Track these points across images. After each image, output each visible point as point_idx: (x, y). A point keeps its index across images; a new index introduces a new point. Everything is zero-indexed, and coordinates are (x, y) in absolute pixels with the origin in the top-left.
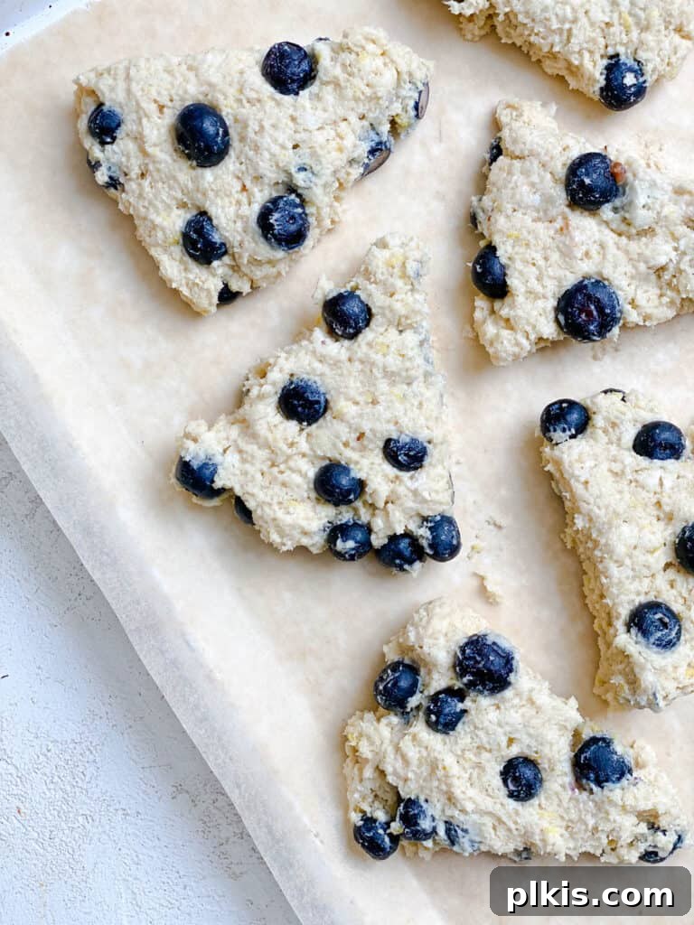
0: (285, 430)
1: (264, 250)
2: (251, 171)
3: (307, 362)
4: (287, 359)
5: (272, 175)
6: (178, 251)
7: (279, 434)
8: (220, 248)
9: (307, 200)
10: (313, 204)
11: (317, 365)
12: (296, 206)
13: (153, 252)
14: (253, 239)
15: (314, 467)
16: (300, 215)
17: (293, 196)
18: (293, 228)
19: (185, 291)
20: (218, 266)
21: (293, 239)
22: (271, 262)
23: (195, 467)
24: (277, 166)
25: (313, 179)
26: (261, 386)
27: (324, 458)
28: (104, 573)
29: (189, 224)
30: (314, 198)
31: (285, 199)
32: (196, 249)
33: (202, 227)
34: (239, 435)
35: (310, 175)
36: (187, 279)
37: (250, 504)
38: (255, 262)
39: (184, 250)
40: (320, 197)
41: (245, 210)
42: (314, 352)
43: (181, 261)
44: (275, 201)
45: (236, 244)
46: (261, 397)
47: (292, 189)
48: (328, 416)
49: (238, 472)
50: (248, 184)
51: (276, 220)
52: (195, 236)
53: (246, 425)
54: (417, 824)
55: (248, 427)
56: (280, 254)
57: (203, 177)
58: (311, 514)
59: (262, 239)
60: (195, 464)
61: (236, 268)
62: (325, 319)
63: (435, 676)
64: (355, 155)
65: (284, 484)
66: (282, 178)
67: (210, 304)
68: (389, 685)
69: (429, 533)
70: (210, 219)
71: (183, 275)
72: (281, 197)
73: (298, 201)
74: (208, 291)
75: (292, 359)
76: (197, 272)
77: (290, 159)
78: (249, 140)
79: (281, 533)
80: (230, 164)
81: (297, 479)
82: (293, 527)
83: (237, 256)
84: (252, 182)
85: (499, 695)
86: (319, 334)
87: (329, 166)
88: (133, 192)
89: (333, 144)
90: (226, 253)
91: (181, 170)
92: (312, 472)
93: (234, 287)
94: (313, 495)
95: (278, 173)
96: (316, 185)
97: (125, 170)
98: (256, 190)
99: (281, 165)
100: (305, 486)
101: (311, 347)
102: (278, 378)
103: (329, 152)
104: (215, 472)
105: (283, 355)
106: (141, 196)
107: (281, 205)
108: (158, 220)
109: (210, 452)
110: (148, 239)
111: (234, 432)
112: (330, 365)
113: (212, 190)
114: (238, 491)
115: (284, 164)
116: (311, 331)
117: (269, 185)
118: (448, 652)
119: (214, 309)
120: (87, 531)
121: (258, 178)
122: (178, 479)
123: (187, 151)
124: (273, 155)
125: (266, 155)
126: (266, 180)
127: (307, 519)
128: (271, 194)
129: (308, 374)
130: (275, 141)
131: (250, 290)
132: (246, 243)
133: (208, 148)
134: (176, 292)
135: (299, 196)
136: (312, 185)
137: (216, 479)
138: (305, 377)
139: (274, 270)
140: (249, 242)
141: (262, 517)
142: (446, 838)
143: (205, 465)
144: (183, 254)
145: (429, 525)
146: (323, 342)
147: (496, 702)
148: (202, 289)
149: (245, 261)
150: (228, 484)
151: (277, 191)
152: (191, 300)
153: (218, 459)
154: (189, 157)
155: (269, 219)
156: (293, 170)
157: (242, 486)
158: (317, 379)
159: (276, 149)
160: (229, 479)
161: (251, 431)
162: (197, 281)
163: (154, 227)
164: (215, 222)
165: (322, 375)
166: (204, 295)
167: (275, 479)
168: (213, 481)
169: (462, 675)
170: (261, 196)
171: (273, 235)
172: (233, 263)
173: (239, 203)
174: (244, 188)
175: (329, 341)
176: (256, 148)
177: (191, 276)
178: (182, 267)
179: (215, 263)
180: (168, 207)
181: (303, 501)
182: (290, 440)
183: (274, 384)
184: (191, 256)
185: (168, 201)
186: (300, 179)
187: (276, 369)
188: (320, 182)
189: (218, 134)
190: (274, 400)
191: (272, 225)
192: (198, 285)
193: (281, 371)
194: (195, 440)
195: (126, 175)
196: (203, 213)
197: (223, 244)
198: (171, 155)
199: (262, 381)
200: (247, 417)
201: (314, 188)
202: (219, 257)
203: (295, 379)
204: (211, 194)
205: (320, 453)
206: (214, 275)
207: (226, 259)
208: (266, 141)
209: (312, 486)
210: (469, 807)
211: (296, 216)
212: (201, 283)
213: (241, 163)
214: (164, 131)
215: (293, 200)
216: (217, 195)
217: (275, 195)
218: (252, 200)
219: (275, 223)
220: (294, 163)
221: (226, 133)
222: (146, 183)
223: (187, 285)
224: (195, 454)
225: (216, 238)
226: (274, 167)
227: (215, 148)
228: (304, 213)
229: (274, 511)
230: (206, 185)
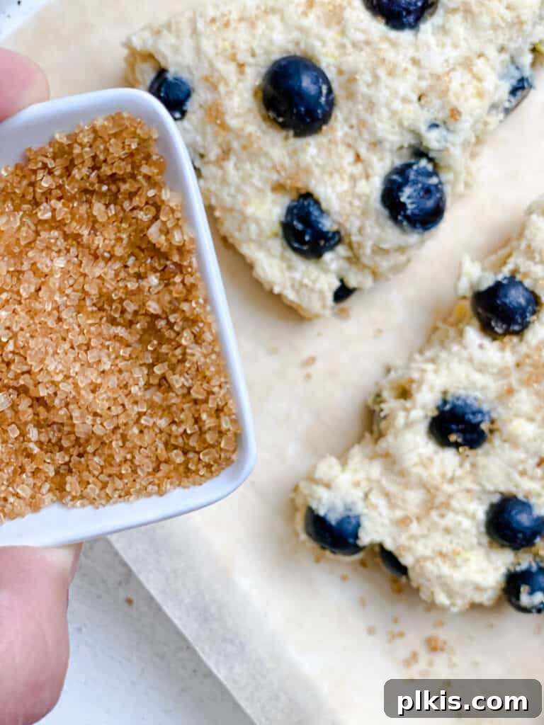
0: (442, 461)
1: (392, 235)
2: (366, 136)
3: (463, 375)
4: (436, 372)
5: (395, 138)
6: (277, 245)
7: (435, 471)
8: (333, 237)
9: (442, 164)
10: (449, 168)
11: (479, 379)
12: (430, 175)
13: (248, 250)
14: (377, 221)
15: (482, 504)
16: (436, 186)
17: (423, 162)
18: (430, 203)
19: (291, 295)
20: (332, 260)
21: (428, 218)
22: (401, 249)
23: (333, 522)
24: (401, 125)
25: (451, 137)
26: (407, 410)
27: (496, 492)
28: (231, 669)
29: (290, 210)
30: (451, 162)
31: (415, 167)
32: (303, 242)
33: (309, 214)
34: (382, 475)
35: (445, 133)
36: (293, 279)
37: (406, 560)
38: (379, 250)
39: (285, 244)
40: (456, 156)
41: (363, 187)
42: (471, 360)
43: (283, 258)
44: (403, 171)
45: (354, 230)
46: (408, 425)
47: (420, 152)
48: (497, 441)
49: (386, 521)
50: (363, 152)
51: (409, 197)
52: (300, 226)
53: (390, 460)
55: (394, 463)
56: (413, 238)
57: (304, 150)
58: (485, 564)
59: (390, 223)
60: (333, 519)
61: (354, 260)
62: (478, 315)
64: (496, 98)
65: (447, 531)
66: (409, 140)
67: (324, 306)
70: (317, 203)
71: (287, 274)
72: (409, 166)
73: (430, 167)
74: (321, 292)
75: (444, 372)
76: (304, 270)
77: (417, 116)
78: (360, 98)
79: (450, 593)
80: (339, 126)
81: (467, 523)
82: (464, 584)
83: (355, 246)
84: (368, 149)
86: (473, 335)
87: (468, 118)
88: (215, 178)
89: (471, 89)
90: (340, 241)
91: (273, 144)
92: (480, 511)
93: (352, 283)
94: (485, 539)
95: (402, 134)
96: (453, 144)
97: (202, 151)
98: (374, 159)
99: (406, 124)
100: (474, 531)
101: (465, 354)
102: (426, 401)
103: (466, 100)
104: (358, 525)
105: (430, 367)
106: (224, 181)
107: (412, 176)
108: (250, 210)
109: (349, 500)
110: (237, 235)
111: (376, 470)
112: (493, 374)
113: (317, 165)
114: (389, 545)
115: (410, 121)
116: (461, 334)
117: (391, 151)
119: (328, 313)
120: (204, 615)
121: (376, 144)
122: (309, 534)
123: (281, 120)
124: (394, 113)
125: (385, 113)
126: (388, 146)
127: (482, 571)
128: (393, 162)
129: (465, 389)
130: (395, 93)
132: (368, 230)
133: (311, 113)
134: (279, 298)
135: (431, 160)
136: (448, 145)
137: (361, 534)
138: (462, 393)
139: (403, 258)
140: (372, 227)
141: (422, 575)
143: (345, 519)
144: (284, 248)
146: (481, 347)
148: (312, 290)
149: (368, 251)
150: (377, 538)
151: (400, 157)
152: (299, 306)
153: (360, 508)
154: (283, 126)
155: (398, 197)
156: (423, 128)
157: (394, 539)
158: (478, 394)
159: (397, 105)
160: (377, 532)
161: (397, 468)
162: (306, 281)
163: (244, 219)
164: (324, 205)
165: (483, 389)
166: (315, 297)
167: (435, 525)
168: (356, 537)
170: (381, 166)
171: (407, 218)
172: (349, 254)
173: (353, 179)
174: (358, 158)
175: (486, 342)
176: (371, 106)
177: (297, 276)
178: (284, 265)
179: (328, 256)
180: (260, 191)
181: (472, 548)
182: (449, 474)
183: (424, 407)
184: (295, 250)
185: (260, 185)
186: (433, 140)
187: (425, 388)
188: (458, 139)
189: (320, 92)
190: (423, 427)
191: (404, 204)
192: (306, 286)
193: (432, 388)
194: (328, 486)
195: (202, 156)
196: (308, 196)
197: (337, 232)
198: (260, 127)
199: (408, 404)
200: (391, 451)
201: (452, 149)
202: (332, 248)
203: (449, 398)
204: (317, 171)
205: (490, 487)
206: (326, 271)
207: (341, 250)
208: (382, 95)
209: (483, 529)
211: (433, 188)
212: (310, 284)
213: (351, 127)
214: (248, 95)
215: (425, 168)
216: (323, 172)
217: (398, 162)
218: (370, 171)
219: (408, 202)
220: (422, 119)
221: (330, 91)
222: (230, 165)
223: (293, 286)
224: (329, 504)
225: (327, 225)
226: (397, 129)
227: (319, 111)
228: (440, 183)
229: (438, 566)
230: (309, 159)
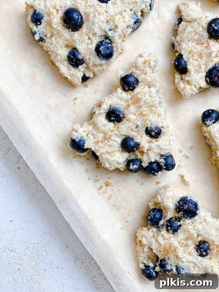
0: (109, 125)
1: (98, 61)
2: (92, 32)
3: (116, 101)
4: (108, 100)
5: (99, 33)
6: (66, 63)
7: (107, 128)
8: (82, 61)
9: (113, 41)
10: (115, 42)
11: (120, 102)
12: (109, 44)
13: (57, 64)
14: (94, 56)
15: (120, 139)
16: (110, 47)
17: (107, 40)
18: (108, 52)
19: (69, 77)
20: (81, 68)
21: (108, 56)
22: (101, 65)
23: (77, 141)
24: (101, 29)
25: (115, 33)
26: (99, 110)
27: (124, 135)
28: (46, 182)
29: (70, 52)
30: (115, 41)
31: (105, 41)
32: (73, 62)
33: (75, 53)
34: (92, 129)
35: (114, 32)
36: (70, 73)
37: (98, 154)
38: (95, 65)
39: (68, 62)
40: (117, 40)
41: (90, 46)
42: (118, 97)
43: (67, 67)
44: (101, 42)
45: (87, 59)
46: (100, 114)
47: (107, 38)
48: (125, 120)
49: (92, 142)
50: (91, 37)
51: (102, 49)
52: (72, 57)
53: (94, 125)
54: (165, 267)
55: (95, 126)
56: (104, 62)
57: (74, 35)
58: (120, 156)
59: (97, 57)
60: (77, 140)
61: (88, 68)
62: (121, 85)
63: (169, 213)
64: (129, 24)
65: (110, 146)
66: (103, 33)
67: (79, 82)
68: (152, 217)
69: (164, 161)
70: (77, 50)
71: (69, 72)
72: (103, 41)
73: (109, 42)
74: (78, 77)
75: (110, 100)
76: (73, 70)
77: (106, 27)
78: (90, 21)
79: (109, 163)
80: (84, 29)
81: (115, 144)
82: (114, 161)
83: (88, 63)
84: (92, 36)
85: (193, 219)
86: (120, 90)
87: (120, 28)
88: (49, 42)
89: (121, 20)
90: (83, 63)
91: (66, 33)
92: (120, 141)
93: (87, 75)
94: (121, 149)
95: (102, 32)
96: (116, 35)
97: (45, 34)
98: (94, 39)
99: (102, 29)
100: (117, 146)
101: (117, 95)
102: (105, 107)
103: (120, 23)
104: (84, 142)
105: (107, 98)
106: (51, 43)
107: (104, 44)
108: (58, 52)
109: (82, 135)
110: (55, 59)
111: (90, 128)
112: (124, 101)
113: (78, 39)
114: (93, 149)
115: (104, 28)
116: (116, 90)
117: (98, 37)
118: (173, 204)
119: (80, 84)
120: (39, 167)
121: (94, 34)
122: (71, 146)
123: (68, 26)
124: (100, 26)
125: (97, 25)
126: (98, 35)
127: (119, 158)
128: (99, 40)
129: (116, 105)
130: (100, 20)
131: (93, 76)
132: (91, 59)
133: (76, 24)
134: (66, 78)
135: (110, 40)
136: (114, 35)
137: (85, 145)
138: (115, 106)
139: (101, 68)
140: (92, 58)
141: (102, 158)
142: (176, 272)
143: (81, 140)
144: (68, 64)
145: (164, 158)
146: (121, 93)
147: (192, 221)
148: (76, 76)
149: (91, 65)
150: (89, 147)
151: (101, 39)
152: (72, 81)
153: (85, 138)
154: (68, 28)
155: (99, 49)
156: (107, 30)
157: (94, 147)
158: (120, 106)
159: (100, 23)
160: (90, 145)
161: (96, 127)
162: (74, 74)
163: (57, 55)
164: (79, 51)
165: (121, 105)
166: (76, 78)
167: (106, 144)
168: (84, 146)
169: (179, 212)
170: (96, 41)
171: (102, 55)
172: (86, 66)
173: (88, 44)
174: (89, 38)
175: (123, 92)
176: (93, 23)
177: (71, 72)
178: (68, 69)
179: (80, 67)
180: (62, 47)
181: (117, 151)
182: (111, 130)
183: (104, 109)
184: (71, 64)
185: (61, 45)
186: (110, 33)
187: (105, 104)
188: (117, 34)
189: (79, 18)
190: (104, 115)
191: (101, 51)
192: (74, 75)
193: (107, 104)
194: (76, 131)
195: (46, 36)
196: (75, 48)
197: (83, 59)
198: (62, 28)
199: (100, 108)
200: (95, 122)
201: (115, 37)
202: (81, 64)
203: (112, 107)
204: (78, 41)
205: (122, 133)
206: (80, 71)
207: (84, 65)
208: (96, 20)
209: (120, 146)
210: (184, 260)
211: (109, 47)
212: (75, 74)
213: (88, 29)
214: (59, 19)
215: (108, 42)
216: (79, 42)
217: (101, 40)
218: (93, 42)
219: (102, 50)
220: (107, 28)
221: (82, 18)
222: (53, 39)
223: (70, 75)
224: (76, 136)
225: (80, 57)
226: (100, 30)
227: (78, 24)
228: (112, 46)
229: (107, 156)
230: (76, 38)
